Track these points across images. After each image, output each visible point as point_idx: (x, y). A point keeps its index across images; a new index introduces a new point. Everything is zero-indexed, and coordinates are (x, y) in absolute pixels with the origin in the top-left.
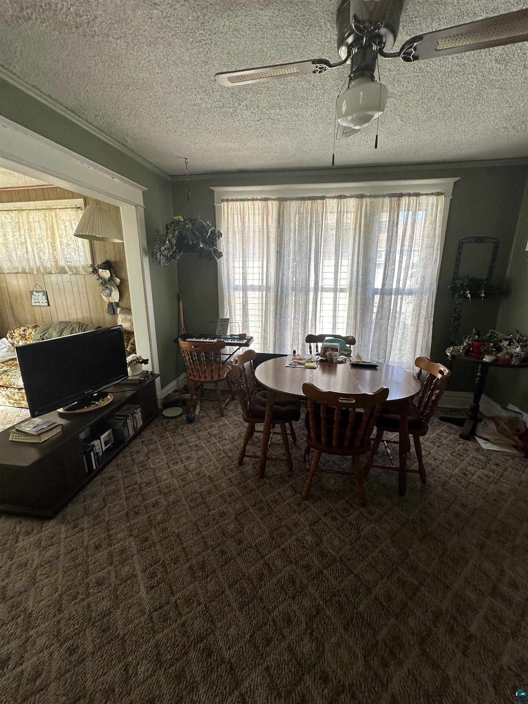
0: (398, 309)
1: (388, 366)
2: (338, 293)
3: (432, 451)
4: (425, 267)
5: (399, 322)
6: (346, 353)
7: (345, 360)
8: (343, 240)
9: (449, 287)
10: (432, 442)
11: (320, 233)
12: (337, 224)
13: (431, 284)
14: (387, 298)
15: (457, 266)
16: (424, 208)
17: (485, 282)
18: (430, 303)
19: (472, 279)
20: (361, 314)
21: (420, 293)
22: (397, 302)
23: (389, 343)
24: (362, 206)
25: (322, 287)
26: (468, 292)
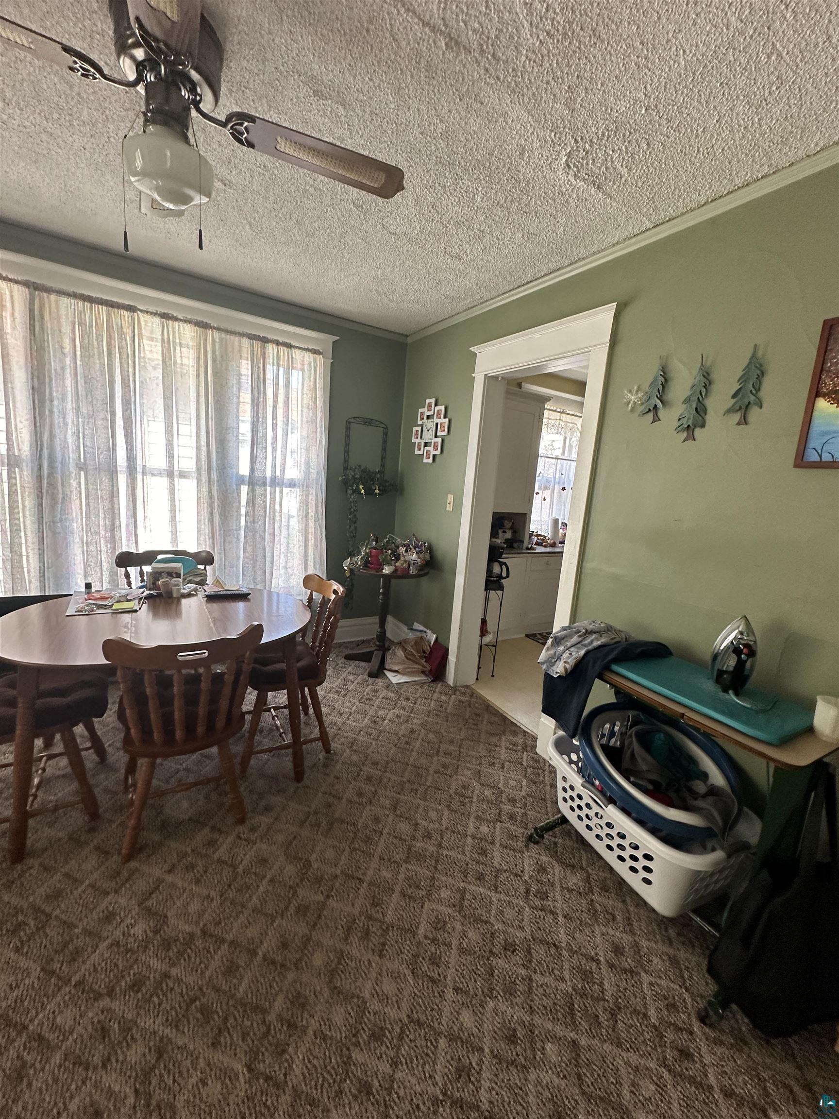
0: (277, 508)
1: (270, 593)
2: (176, 480)
3: (336, 705)
4: (308, 449)
5: (280, 527)
6: (198, 579)
7: (196, 590)
8: (177, 389)
9: (340, 479)
10: (337, 692)
11: (131, 370)
12: (164, 361)
13: (318, 473)
14: (259, 490)
15: (347, 452)
16: (299, 366)
17: (378, 476)
18: (320, 501)
19: (364, 471)
20: (220, 515)
21: (304, 485)
22: (275, 496)
23: (268, 559)
24: (206, 340)
25: (144, 467)
26: (361, 487)
